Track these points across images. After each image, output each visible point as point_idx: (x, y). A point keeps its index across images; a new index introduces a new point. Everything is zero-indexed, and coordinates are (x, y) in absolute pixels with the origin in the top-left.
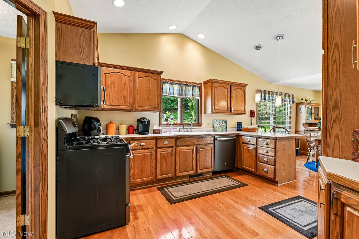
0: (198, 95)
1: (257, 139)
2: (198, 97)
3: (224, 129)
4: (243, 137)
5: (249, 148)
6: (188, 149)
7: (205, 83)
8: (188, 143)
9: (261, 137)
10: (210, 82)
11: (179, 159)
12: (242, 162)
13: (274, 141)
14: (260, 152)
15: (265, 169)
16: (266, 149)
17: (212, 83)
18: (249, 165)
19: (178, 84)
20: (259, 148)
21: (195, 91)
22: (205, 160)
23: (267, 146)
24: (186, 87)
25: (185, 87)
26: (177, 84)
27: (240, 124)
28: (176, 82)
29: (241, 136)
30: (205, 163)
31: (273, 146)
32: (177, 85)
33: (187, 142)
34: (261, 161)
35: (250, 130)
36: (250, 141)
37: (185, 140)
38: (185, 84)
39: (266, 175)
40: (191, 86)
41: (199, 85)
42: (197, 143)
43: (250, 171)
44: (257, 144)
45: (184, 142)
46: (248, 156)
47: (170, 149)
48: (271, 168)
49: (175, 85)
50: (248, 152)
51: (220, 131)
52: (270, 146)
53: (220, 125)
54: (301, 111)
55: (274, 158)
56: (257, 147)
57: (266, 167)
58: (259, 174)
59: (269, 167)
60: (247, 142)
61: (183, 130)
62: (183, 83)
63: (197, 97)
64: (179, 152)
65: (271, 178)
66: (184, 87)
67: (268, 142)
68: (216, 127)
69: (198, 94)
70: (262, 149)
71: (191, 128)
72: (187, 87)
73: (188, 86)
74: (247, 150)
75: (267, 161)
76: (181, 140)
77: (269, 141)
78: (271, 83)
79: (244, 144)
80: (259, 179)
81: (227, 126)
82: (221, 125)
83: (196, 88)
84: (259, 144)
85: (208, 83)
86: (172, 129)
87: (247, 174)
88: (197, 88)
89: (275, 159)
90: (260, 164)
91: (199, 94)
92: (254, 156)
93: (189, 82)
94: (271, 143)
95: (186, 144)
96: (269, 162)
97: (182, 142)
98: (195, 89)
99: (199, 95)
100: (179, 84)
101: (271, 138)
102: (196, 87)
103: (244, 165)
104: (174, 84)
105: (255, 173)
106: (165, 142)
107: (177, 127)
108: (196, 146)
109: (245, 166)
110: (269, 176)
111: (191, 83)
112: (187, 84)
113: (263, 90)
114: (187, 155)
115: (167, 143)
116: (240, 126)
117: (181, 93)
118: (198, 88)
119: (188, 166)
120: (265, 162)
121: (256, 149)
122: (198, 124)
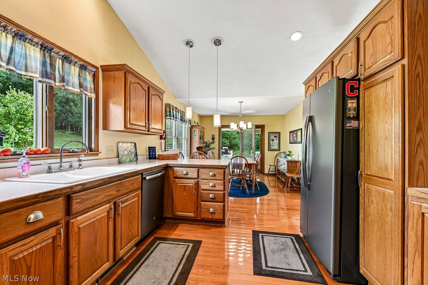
0: (91, 90)
1: (198, 169)
2: (91, 93)
3: (133, 159)
4: (175, 168)
5: (186, 185)
6: (100, 213)
7: (106, 69)
8: (99, 198)
9: (206, 167)
10: (122, 70)
11: (76, 251)
12: (174, 207)
13: (222, 171)
14: (203, 187)
15: (211, 210)
16: (212, 182)
17: (125, 73)
18: (186, 209)
19: (42, 46)
20: (201, 182)
21: (85, 79)
22: (130, 225)
23: (213, 178)
24: (63, 63)
25: (61, 62)
26: (40, 47)
27: (153, 149)
28: (36, 40)
29: (171, 167)
30: (130, 231)
31: (221, 177)
32: (39, 50)
33: (96, 197)
34: (205, 199)
35: (171, 158)
36: (188, 174)
37: (92, 192)
38: (62, 53)
39: (212, 217)
40: (76, 65)
41: (94, 70)
42: (116, 193)
43: (186, 217)
44: (198, 178)
45: (90, 198)
46: (184, 196)
47: (52, 231)
48: (219, 206)
49: (31, 44)
50: (185, 190)
51: (128, 162)
52: (217, 178)
53: (128, 151)
54: (195, 134)
55: (222, 192)
56: (198, 181)
57: (212, 206)
58: (202, 218)
59: (216, 205)
60: (183, 176)
61: (61, 167)
62: (56, 50)
63: (88, 94)
64: (76, 229)
65: (219, 219)
66: (58, 60)
67: (215, 173)
68: (122, 155)
69: (90, 88)
70: (207, 183)
71: (80, 161)
72: (67, 65)
73: (70, 62)
74: (183, 188)
75: (215, 198)
76: (82, 195)
77: (216, 171)
78: (176, 99)
79: (177, 180)
80: (200, 225)
81: (136, 154)
82: (130, 151)
83: (87, 73)
84: (202, 176)
85: (114, 71)
86: (26, 168)
87: (181, 223)
88: (89, 74)
89: (224, 193)
90: (204, 204)
91: (93, 89)
92: (194, 195)
93: (71, 54)
94: (219, 173)
95: (95, 202)
96: (217, 199)
97: (87, 199)
98: (85, 75)
99: (93, 91)
100: (45, 48)
101: (219, 167)
102: (87, 70)
103: (178, 210)
104: (27, 41)
105: (196, 219)
106: (32, 216)
107: (40, 160)
108: (114, 201)
109: (179, 212)
110: (216, 218)
111: (76, 57)
112: (67, 58)
113: (172, 105)
114: (96, 230)
115: (40, 215)
116: (153, 152)
117: (51, 72)
118: (91, 75)
119: (99, 256)
120: (210, 200)
121: (197, 184)
122: (91, 150)
